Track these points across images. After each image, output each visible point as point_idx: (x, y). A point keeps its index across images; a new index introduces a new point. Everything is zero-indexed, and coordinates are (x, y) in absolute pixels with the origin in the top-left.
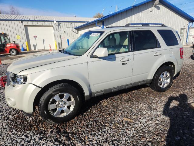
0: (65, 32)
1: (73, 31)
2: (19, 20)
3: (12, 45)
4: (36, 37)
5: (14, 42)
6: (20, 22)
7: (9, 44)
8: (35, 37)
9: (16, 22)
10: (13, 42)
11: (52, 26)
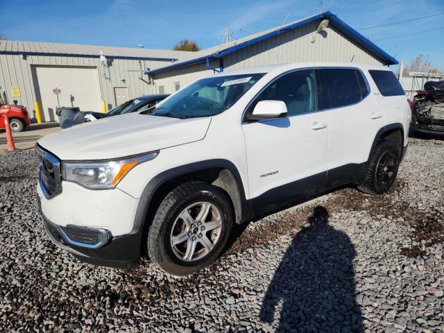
0: (124, 80)
1: (142, 79)
2: (17, 53)
3: (14, 109)
4: (60, 91)
5: (16, 102)
6: (21, 56)
7: (6, 106)
8: (57, 91)
9: (10, 57)
10: (13, 103)
11: (96, 67)
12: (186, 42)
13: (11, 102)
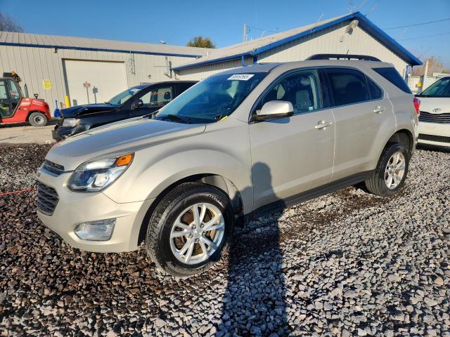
0: (150, 76)
1: (167, 75)
2: (50, 47)
3: (35, 102)
7: (27, 99)
8: (87, 85)
10: (33, 97)
11: (123, 62)
12: (200, 39)
13: (31, 96)
